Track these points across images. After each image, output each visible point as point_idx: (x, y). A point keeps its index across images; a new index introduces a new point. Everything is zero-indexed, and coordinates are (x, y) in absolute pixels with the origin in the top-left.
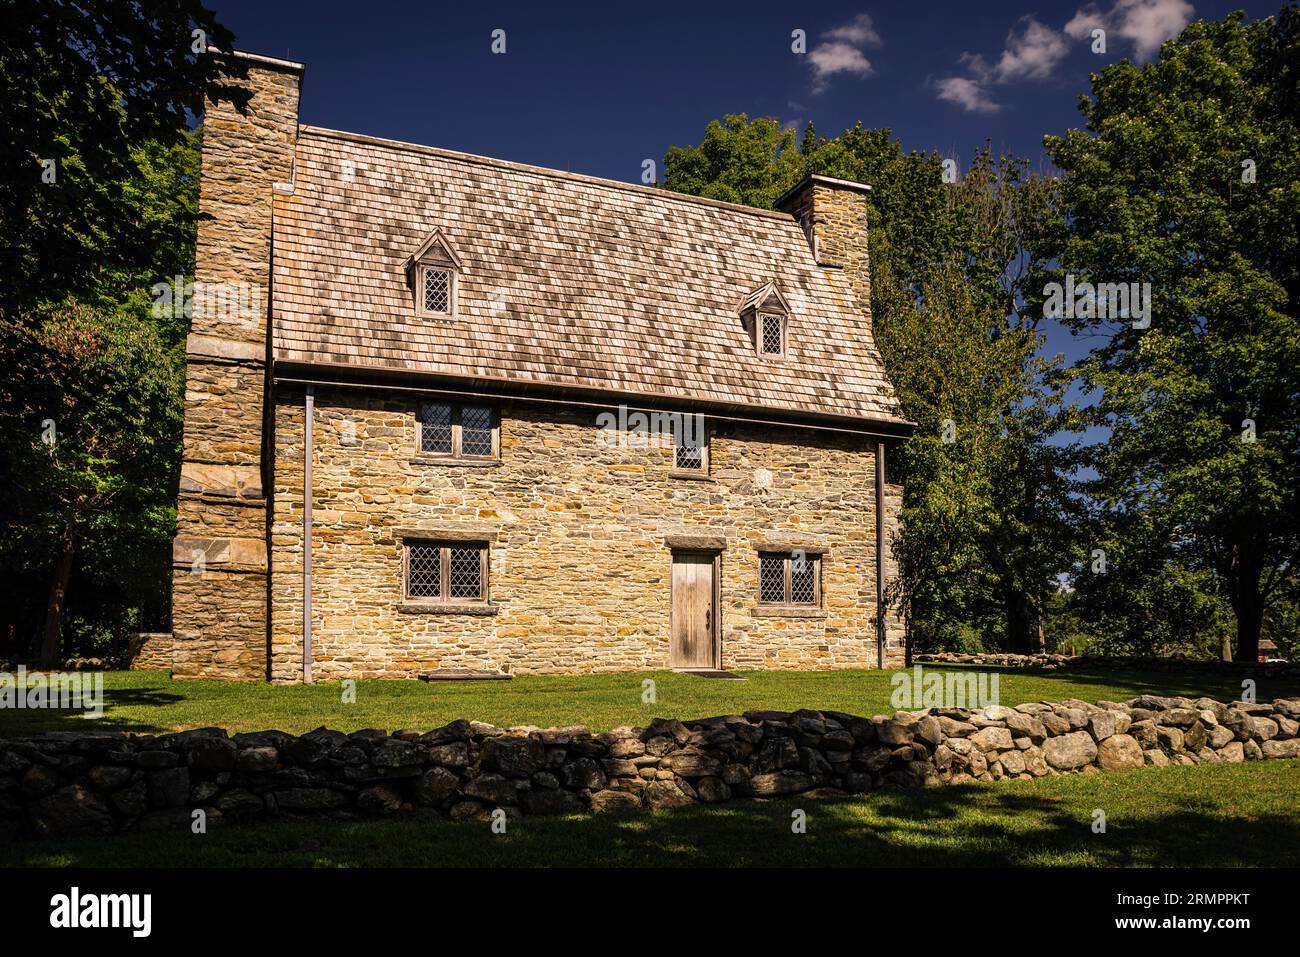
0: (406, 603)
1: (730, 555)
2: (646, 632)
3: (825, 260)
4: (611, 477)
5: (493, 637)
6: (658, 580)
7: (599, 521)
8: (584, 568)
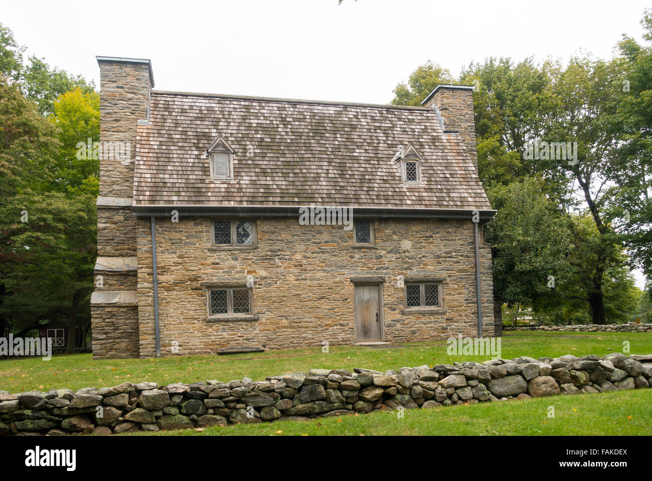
0: (210, 317)
1: (387, 284)
2: (341, 325)
3: (448, 129)
4: (319, 250)
5: (257, 331)
6: (347, 299)
7: (313, 272)
8: (305, 296)
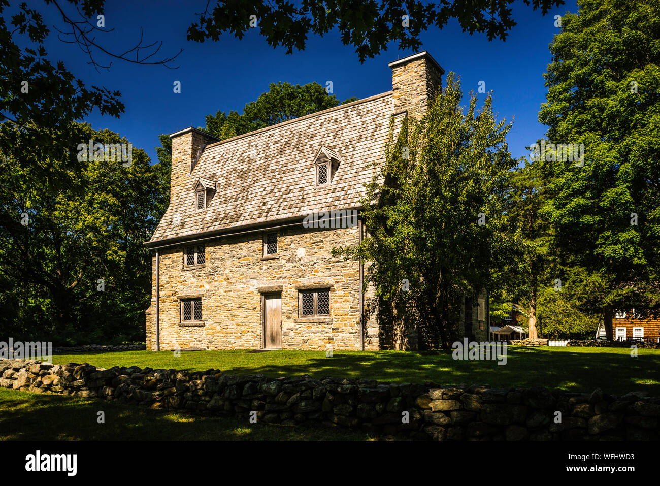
0: (182, 323)
1: (285, 293)
2: (252, 332)
4: (240, 264)
6: (256, 308)
8: (230, 306)
